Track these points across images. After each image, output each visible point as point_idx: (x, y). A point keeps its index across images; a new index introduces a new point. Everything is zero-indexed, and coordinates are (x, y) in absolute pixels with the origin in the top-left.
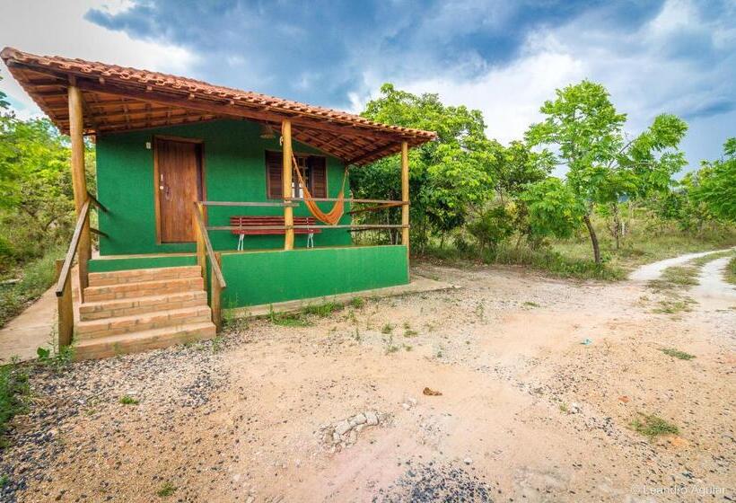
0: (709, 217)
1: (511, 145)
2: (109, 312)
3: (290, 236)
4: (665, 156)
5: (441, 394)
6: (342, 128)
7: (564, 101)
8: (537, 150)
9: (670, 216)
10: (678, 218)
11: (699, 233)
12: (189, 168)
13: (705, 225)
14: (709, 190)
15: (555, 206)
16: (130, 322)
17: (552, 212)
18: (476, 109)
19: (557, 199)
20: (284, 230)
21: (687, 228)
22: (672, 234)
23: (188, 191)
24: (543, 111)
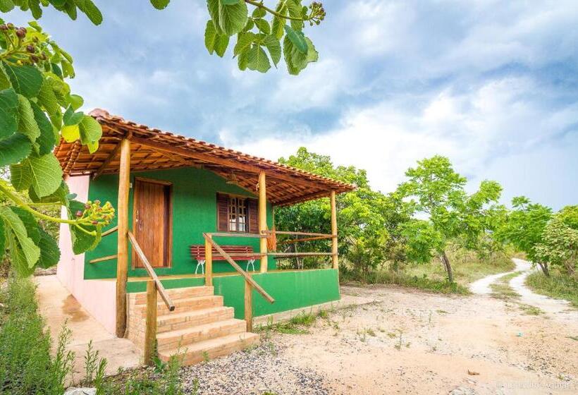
0: (497, 249)
1: (389, 196)
2: (169, 326)
3: (265, 262)
4: (493, 206)
5: (478, 374)
6: (296, 179)
7: (423, 168)
8: (406, 200)
9: (471, 248)
10: (476, 249)
11: (491, 260)
12: (159, 204)
13: (495, 255)
14: (510, 231)
15: (427, 240)
16: (195, 334)
17: (425, 244)
18: (362, 169)
19: (428, 235)
20: (260, 256)
21: (482, 256)
22: (471, 261)
23: (157, 223)
24: (408, 175)
